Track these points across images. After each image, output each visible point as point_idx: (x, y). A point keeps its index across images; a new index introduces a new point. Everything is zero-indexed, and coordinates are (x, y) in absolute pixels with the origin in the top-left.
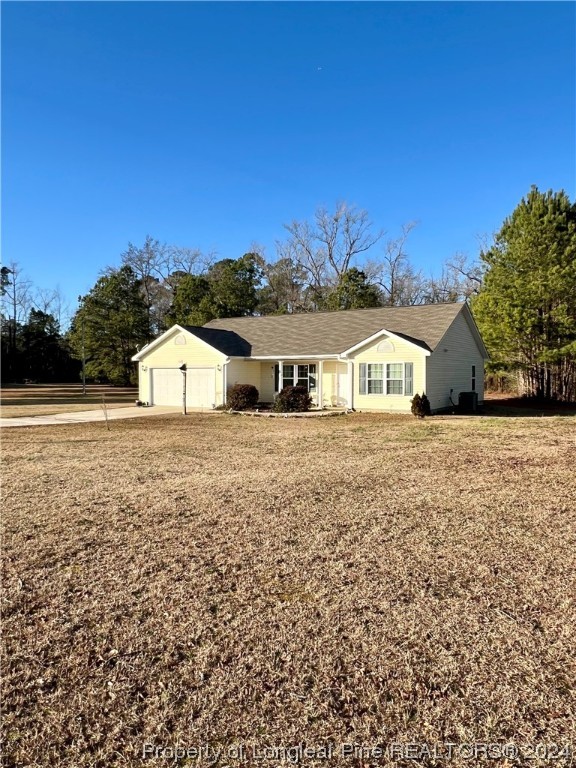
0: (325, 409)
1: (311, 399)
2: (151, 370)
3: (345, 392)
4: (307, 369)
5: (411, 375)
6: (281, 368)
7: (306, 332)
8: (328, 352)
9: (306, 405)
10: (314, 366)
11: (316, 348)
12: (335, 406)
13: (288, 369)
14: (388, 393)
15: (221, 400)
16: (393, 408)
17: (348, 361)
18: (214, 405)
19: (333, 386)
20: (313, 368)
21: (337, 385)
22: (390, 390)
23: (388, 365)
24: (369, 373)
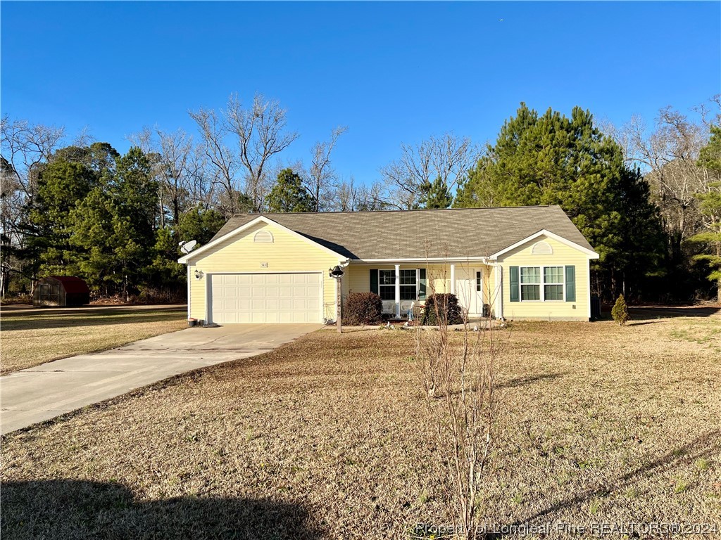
2: (209, 276)
4: (415, 274)
6: (397, 274)
8: (465, 254)
14: (545, 299)
16: (552, 316)
17: (497, 265)
18: (326, 320)
22: (548, 296)
23: (545, 268)
24: (522, 277)
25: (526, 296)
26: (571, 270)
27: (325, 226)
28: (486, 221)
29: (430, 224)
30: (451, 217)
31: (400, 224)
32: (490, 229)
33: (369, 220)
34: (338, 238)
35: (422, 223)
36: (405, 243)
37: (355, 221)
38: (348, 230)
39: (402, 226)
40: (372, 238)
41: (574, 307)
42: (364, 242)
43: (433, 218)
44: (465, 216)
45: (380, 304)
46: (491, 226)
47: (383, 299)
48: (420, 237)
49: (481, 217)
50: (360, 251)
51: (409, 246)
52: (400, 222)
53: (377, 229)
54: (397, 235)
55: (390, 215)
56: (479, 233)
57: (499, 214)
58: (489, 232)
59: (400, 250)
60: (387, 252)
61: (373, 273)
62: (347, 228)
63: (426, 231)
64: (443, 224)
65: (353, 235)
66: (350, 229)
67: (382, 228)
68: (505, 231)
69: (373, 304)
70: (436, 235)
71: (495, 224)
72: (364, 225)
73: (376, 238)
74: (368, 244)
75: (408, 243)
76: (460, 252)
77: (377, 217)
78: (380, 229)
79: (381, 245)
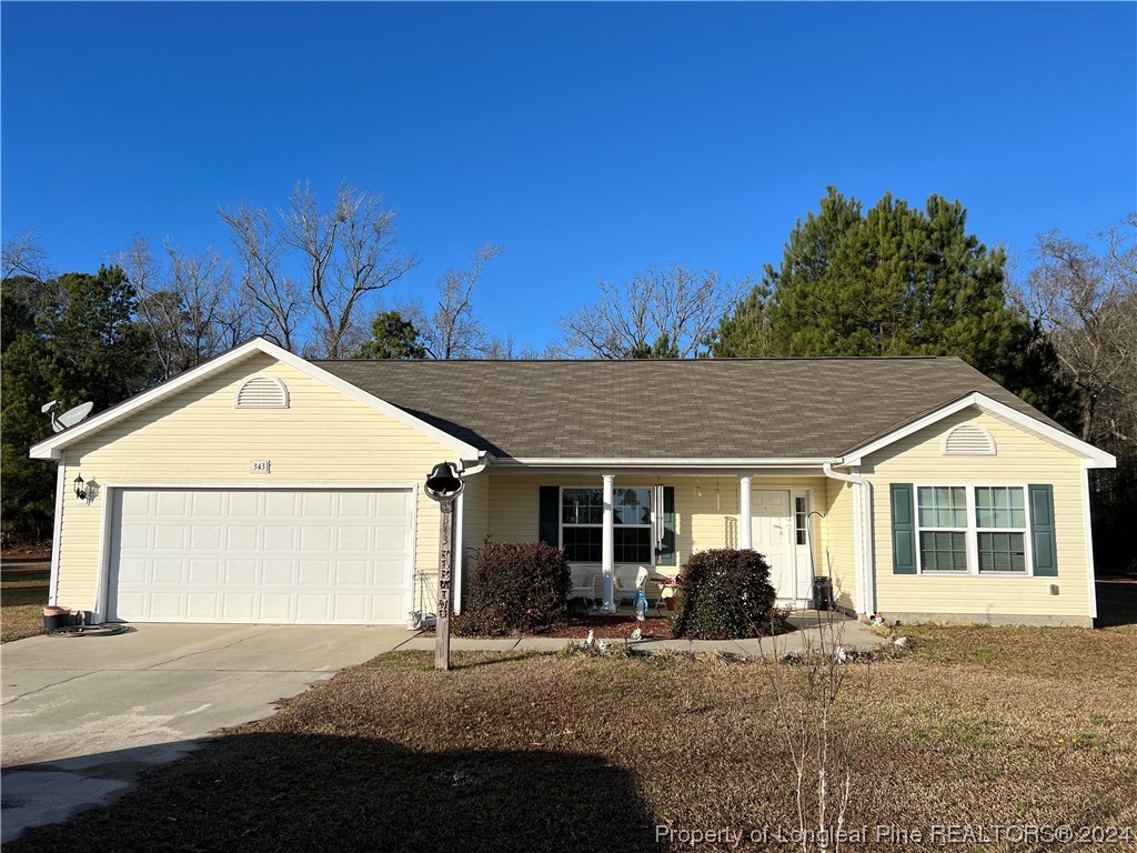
2: (115, 494)
5: (1050, 517)
6: (607, 497)
14: (981, 568)
22: (988, 559)
23: (977, 489)
24: (920, 510)
25: (931, 559)
26: (1042, 496)
27: (437, 387)
28: (806, 383)
29: (680, 386)
30: (725, 374)
31: (612, 386)
32: (821, 398)
33: (539, 376)
34: (464, 410)
35: (661, 383)
36: (625, 423)
37: (508, 378)
38: (490, 395)
39: (617, 390)
40: (548, 413)
41: (1055, 590)
42: (527, 420)
43: (685, 376)
44: (756, 372)
45: (565, 575)
46: (822, 394)
47: (572, 559)
48: (660, 412)
49: (793, 374)
50: (516, 440)
51: (637, 430)
52: (610, 382)
53: (560, 395)
54: (606, 406)
55: (586, 369)
56: (798, 407)
57: (831, 369)
58: (820, 406)
59: (614, 438)
60: (584, 442)
61: (548, 496)
62: (489, 391)
63: (673, 401)
64: (710, 387)
65: (500, 406)
66: (496, 392)
67: (570, 392)
68: (859, 404)
69: (548, 575)
70: (697, 408)
71: (827, 388)
72: (529, 385)
73: (554, 412)
74: (537, 425)
75: (631, 423)
76: (763, 447)
77: (557, 370)
78: (566, 395)
79: (568, 427)
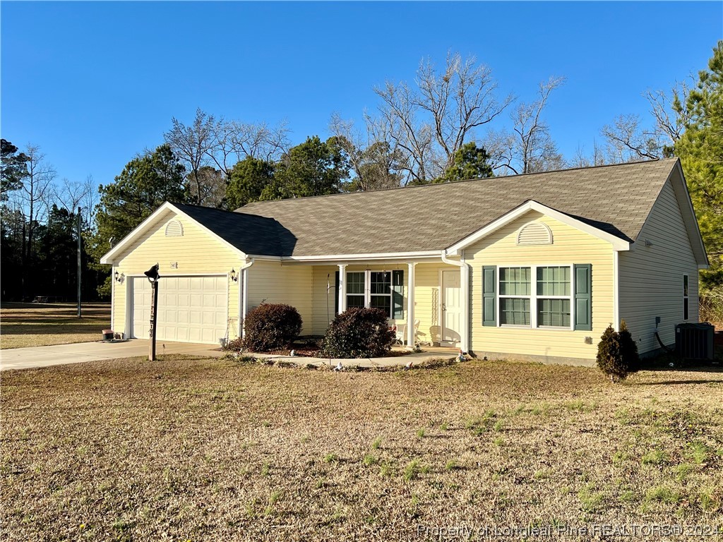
0: (418, 352)
1: (393, 334)
2: (131, 279)
3: (456, 320)
4: (388, 279)
5: (588, 288)
6: (342, 277)
7: (389, 216)
8: (424, 247)
9: (383, 343)
10: (401, 273)
11: (402, 241)
12: (437, 345)
13: (355, 280)
14: (540, 322)
15: (235, 333)
16: (550, 354)
17: (462, 263)
18: (223, 341)
19: (434, 309)
20: (399, 276)
21: (441, 308)
22: (545, 317)
23: (538, 268)
24: (501, 283)
25: (507, 317)
26: (584, 273)
41: (589, 341)
